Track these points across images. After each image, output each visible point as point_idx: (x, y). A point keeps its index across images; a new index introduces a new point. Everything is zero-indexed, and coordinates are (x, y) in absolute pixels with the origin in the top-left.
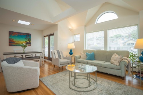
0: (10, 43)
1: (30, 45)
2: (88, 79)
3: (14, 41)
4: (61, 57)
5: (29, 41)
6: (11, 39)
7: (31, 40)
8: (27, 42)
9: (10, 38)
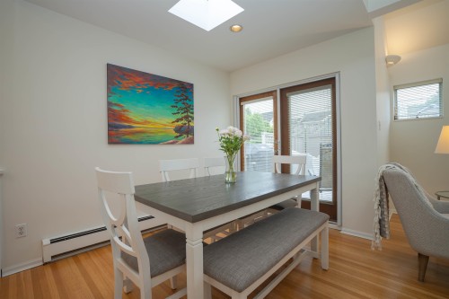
0: (112, 128)
1: (191, 142)
5: (187, 117)
6: (116, 108)
8: (180, 123)
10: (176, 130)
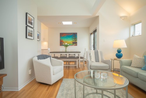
0: (60, 43)
1: (76, 45)
3: (63, 42)
4: (98, 60)
5: (75, 40)
6: (61, 40)
7: (77, 40)
8: (73, 41)
9: (61, 38)
10: (73, 43)
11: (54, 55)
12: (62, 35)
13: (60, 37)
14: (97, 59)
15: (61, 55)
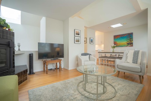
1: (132, 46)
2: (103, 83)
3: (117, 43)
7: (133, 40)
10: (128, 44)
11: (105, 54)
12: (116, 37)
13: (114, 40)
14: (136, 61)
15: (111, 55)
